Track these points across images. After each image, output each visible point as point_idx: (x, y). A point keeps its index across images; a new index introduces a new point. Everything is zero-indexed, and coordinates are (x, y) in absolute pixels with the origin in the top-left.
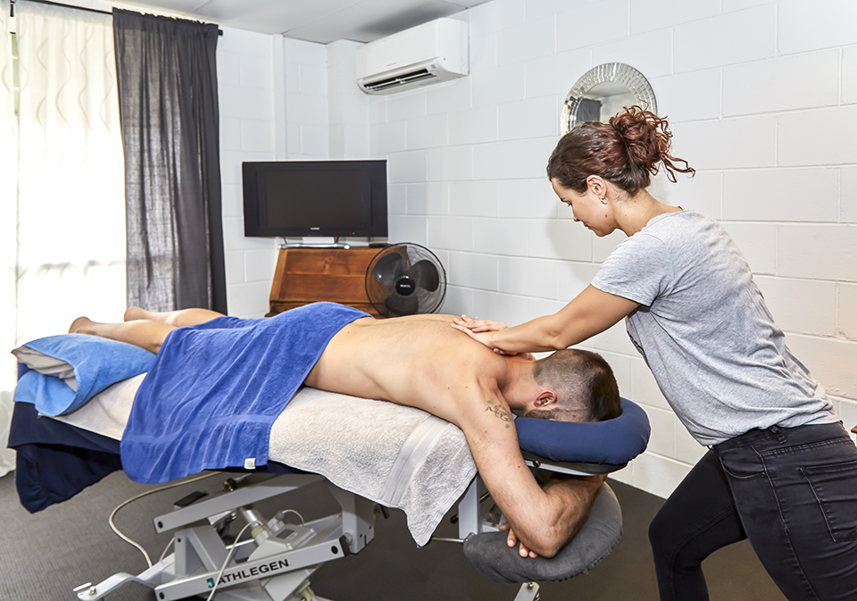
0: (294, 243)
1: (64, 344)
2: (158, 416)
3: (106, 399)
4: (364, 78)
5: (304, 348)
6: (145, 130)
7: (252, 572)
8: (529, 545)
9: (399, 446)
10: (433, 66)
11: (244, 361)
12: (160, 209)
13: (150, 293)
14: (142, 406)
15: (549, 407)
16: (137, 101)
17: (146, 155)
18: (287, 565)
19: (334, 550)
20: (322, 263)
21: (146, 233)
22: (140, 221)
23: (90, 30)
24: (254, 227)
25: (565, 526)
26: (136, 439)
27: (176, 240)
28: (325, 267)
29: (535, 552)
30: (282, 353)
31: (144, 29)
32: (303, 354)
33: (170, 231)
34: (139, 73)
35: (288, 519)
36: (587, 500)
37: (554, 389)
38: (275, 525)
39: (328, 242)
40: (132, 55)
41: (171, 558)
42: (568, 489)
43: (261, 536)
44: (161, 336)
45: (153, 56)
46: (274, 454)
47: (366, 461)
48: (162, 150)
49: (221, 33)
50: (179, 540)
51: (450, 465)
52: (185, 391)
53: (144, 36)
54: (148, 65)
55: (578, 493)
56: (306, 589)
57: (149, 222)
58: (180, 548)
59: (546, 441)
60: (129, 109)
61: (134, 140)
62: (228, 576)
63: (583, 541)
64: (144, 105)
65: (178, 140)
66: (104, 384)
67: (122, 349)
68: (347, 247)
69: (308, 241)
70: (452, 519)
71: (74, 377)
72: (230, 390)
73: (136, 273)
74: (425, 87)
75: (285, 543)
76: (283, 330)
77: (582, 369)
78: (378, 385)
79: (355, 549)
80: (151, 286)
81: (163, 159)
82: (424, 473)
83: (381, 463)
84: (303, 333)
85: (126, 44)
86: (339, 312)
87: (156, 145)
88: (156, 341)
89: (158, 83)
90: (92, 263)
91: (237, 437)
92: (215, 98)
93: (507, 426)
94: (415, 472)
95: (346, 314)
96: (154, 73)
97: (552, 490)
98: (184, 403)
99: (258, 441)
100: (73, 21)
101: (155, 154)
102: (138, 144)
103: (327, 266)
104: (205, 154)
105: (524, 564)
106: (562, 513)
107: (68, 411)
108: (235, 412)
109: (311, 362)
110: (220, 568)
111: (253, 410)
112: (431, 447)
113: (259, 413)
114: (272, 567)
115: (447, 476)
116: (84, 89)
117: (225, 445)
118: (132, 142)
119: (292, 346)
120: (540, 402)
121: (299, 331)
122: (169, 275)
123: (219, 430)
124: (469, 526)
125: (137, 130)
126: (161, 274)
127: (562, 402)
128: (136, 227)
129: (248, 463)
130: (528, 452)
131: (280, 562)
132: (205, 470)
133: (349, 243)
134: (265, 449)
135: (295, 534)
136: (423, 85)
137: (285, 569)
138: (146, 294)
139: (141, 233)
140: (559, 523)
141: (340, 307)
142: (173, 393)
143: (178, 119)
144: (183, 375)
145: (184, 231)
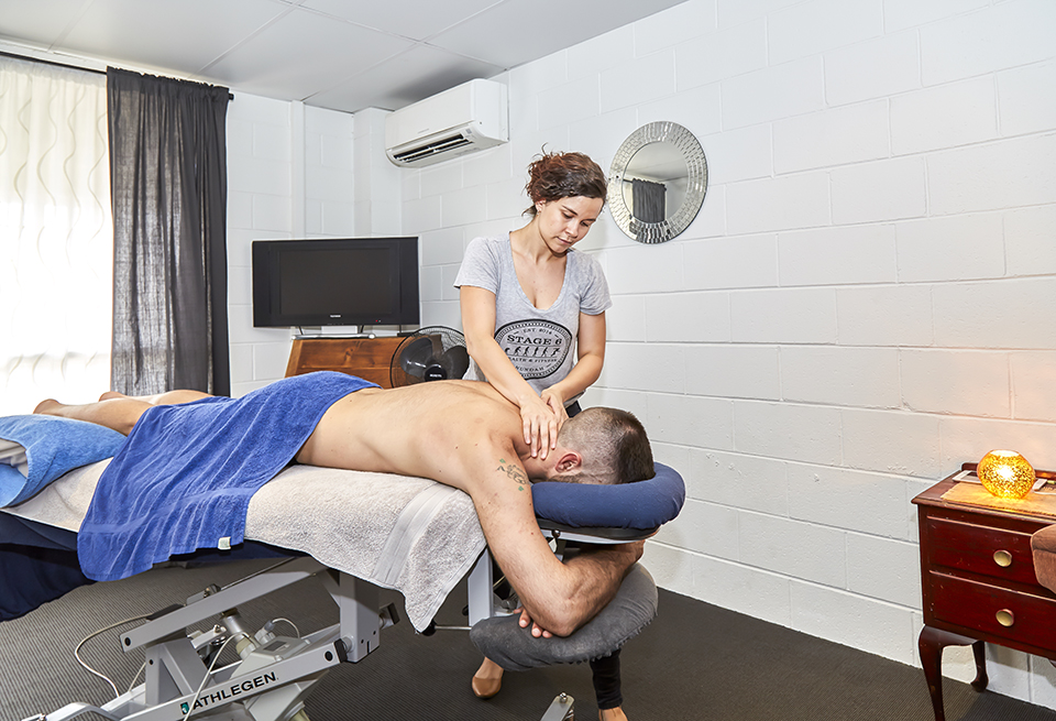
0: (310, 333)
1: (18, 424)
2: (123, 502)
3: (64, 488)
4: (394, 148)
5: (297, 417)
6: (140, 202)
7: (233, 691)
8: (542, 623)
9: (395, 515)
10: (468, 131)
11: (226, 434)
12: (154, 291)
13: (139, 389)
14: (106, 492)
15: (573, 471)
16: (132, 169)
17: (140, 230)
18: (274, 679)
19: (329, 656)
20: (343, 355)
21: (137, 320)
22: (129, 305)
23: (81, 92)
24: (265, 316)
25: (584, 600)
26: (96, 530)
27: (172, 327)
28: (345, 359)
29: (549, 632)
30: (272, 425)
31: (142, 91)
32: (294, 425)
33: (165, 318)
34: (135, 138)
35: (277, 630)
36: (613, 575)
37: (578, 452)
38: (263, 636)
39: (351, 331)
40: (128, 119)
41: (142, 688)
42: (591, 561)
43: (247, 650)
45: (152, 121)
46: (252, 533)
47: (357, 532)
48: (159, 224)
49: (231, 97)
50: (151, 662)
51: (455, 535)
52: (155, 473)
53: (143, 99)
54: (147, 130)
55: (603, 567)
56: (300, 712)
57: (140, 307)
58: (152, 673)
59: (565, 505)
60: (122, 179)
61: (126, 213)
62: (205, 698)
63: (607, 619)
64: (140, 175)
65: (178, 217)
66: (61, 468)
67: (86, 429)
68: (372, 337)
69: (328, 331)
70: (458, 601)
71: (26, 462)
72: (208, 467)
73: (124, 366)
74: (462, 158)
75: (274, 655)
76: (274, 398)
77: (609, 428)
78: (379, 455)
79: (355, 657)
80: (141, 381)
81: (160, 236)
82: (425, 544)
83: (373, 536)
84: (297, 401)
85: (122, 106)
86: (343, 380)
87: (152, 219)
89: (157, 150)
90: (70, 355)
91: (210, 514)
92: (222, 169)
93: (521, 489)
94: (414, 545)
95: (351, 382)
96: (153, 140)
97: (571, 562)
98: (155, 484)
99: (234, 516)
100: (62, 81)
101: (150, 230)
102: (130, 217)
103: (348, 358)
104: (209, 231)
105: (537, 645)
106: (581, 585)
107: (19, 501)
108: (210, 487)
109: (305, 433)
110: (195, 691)
111: (231, 484)
112: (433, 515)
113: (238, 485)
114: (256, 683)
115: (453, 549)
116: (72, 155)
117: (195, 527)
118: (124, 216)
119: (283, 415)
120: (562, 467)
121: (292, 399)
122: (162, 370)
123: (190, 510)
124: (481, 608)
125: (130, 202)
126: (152, 368)
127: (586, 466)
128: (125, 312)
129: (223, 542)
130: (546, 519)
131: (266, 676)
132: (174, 558)
134: (242, 525)
135: (287, 646)
136: (460, 154)
137: (272, 684)
138: (135, 389)
139: (131, 320)
140: (576, 596)
141: (344, 375)
142: (142, 474)
143: (179, 190)
144: (156, 455)
145: (182, 317)
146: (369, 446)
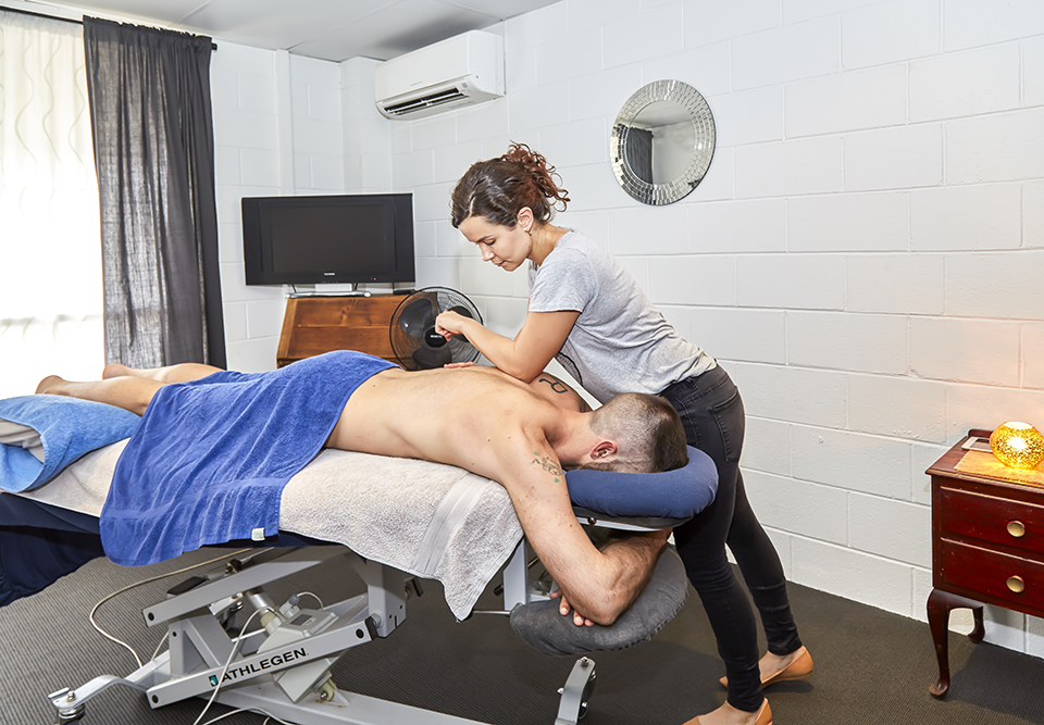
0: (304, 291)
1: (28, 407)
2: (144, 487)
3: (80, 471)
4: (385, 101)
5: (321, 403)
6: (125, 160)
7: (262, 665)
8: (584, 612)
9: (433, 507)
10: (465, 85)
11: (248, 418)
12: (144, 253)
13: (133, 352)
14: (126, 475)
15: (608, 458)
16: (115, 125)
17: (126, 189)
18: (304, 655)
19: (360, 634)
20: (338, 314)
21: (128, 281)
22: (119, 267)
23: (56, 42)
24: (257, 273)
25: (625, 590)
26: (119, 515)
27: (164, 288)
28: (342, 318)
29: (591, 621)
30: (295, 410)
31: (121, 42)
32: (318, 410)
33: (156, 279)
34: (116, 93)
35: (303, 603)
37: (614, 439)
38: (289, 610)
39: (345, 289)
40: (107, 72)
41: (166, 656)
42: (628, 548)
43: (272, 624)
44: (148, 395)
45: (132, 73)
46: (286, 524)
47: (395, 525)
48: (145, 183)
49: (215, 47)
50: (175, 634)
51: (494, 525)
52: (179, 455)
53: (122, 50)
54: (128, 83)
55: (639, 553)
56: (328, 681)
57: (131, 268)
58: (176, 643)
59: (603, 494)
60: (105, 135)
61: (111, 171)
62: (234, 672)
63: (645, 604)
64: (123, 130)
65: (165, 171)
66: (77, 452)
67: (100, 411)
68: (367, 295)
69: (322, 289)
70: (496, 589)
71: (41, 445)
72: (233, 454)
73: (116, 328)
74: (455, 111)
75: (302, 630)
76: (295, 382)
77: (645, 416)
79: (384, 632)
80: (135, 343)
81: (147, 194)
82: (463, 537)
83: (412, 527)
84: (319, 385)
85: (100, 58)
86: (363, 362)
87: (138, 178)
88: (142, 400)
89: (140, 105)
90: (62, 318)
91: (241, 505)
92: (208, 123)
93: (557, 481)
94: (453, 536)
96: (135, 93)
97: (610, 551)
98: (177, 470)
99: (266, 507)
100: (35, 31)
101: (136, 189)
102: (116, 175)
103: (345, 317)
104: (198, 188)
105: (580, 633)
106: (621, 575)
107: (35, 486)
108: (238, 477)
109: (330, 420)
110: (223, 663)
111: (259, 473)
112: (471, 507)
113: (267, 475)
114: (285, 658)
115: (491, 539)
116: (50, 112)
117: (227, 516)
118: (109, 174)
119: (306, 400)
120: (597, 454)
121: (314, 383)
122: (156, 331)
123: (219, 499)
124: (516, 595)
125: (115, 159)
126: (146, 330)
127: (622, 453)
128: (115, 274)
129: (257, 533)
130: (580, 506)
131: (295, 652)
132: (204, 546)
133: (369, 290)
134: (275, 516)
135: (313, 620)
136: (453, 107)
137: (301, 659)
138: (129, 352)
139: (122, 282)
140: (617, 586)
141: (362, 355)
142: (162, 459)
143: (164, 146)
144: (174, 438)
145: (174, 277)
146: (396, 433)
